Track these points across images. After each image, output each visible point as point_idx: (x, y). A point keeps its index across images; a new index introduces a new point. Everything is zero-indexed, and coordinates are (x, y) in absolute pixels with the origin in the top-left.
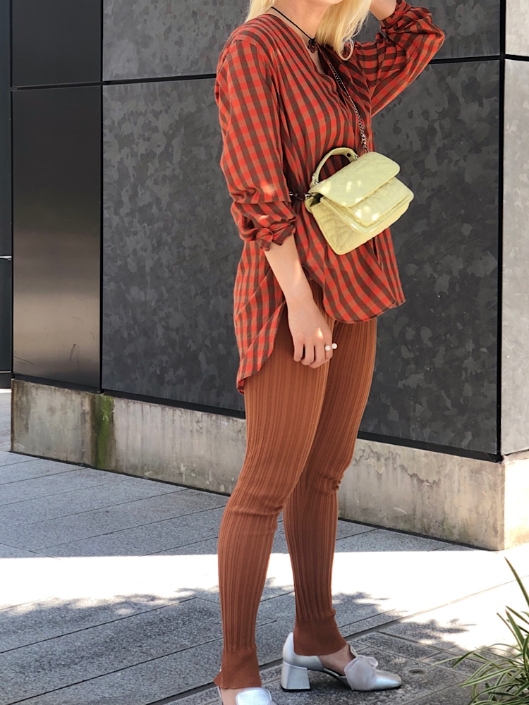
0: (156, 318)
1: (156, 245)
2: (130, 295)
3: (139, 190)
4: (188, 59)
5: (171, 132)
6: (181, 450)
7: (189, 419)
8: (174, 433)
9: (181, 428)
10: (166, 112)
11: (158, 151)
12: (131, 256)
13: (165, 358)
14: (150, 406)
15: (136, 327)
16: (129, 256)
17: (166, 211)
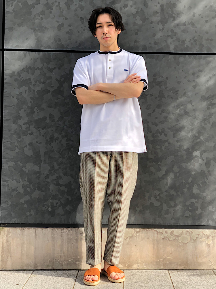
0: (48, 180)
1: (49, 140)
2: (26, 168)
3: (35, 110)
4: (76, 42)
5: (62, 80)
6: (68, 251)
7: (74, 232)
8: (62, 242)
9: (68, 239)
10: (59, 69)
11: (52, 90)
12: (28, 146)
13: (55, 201)
14: (42, 229)
15: (31, 186)
16: (26, 146)
17: (58, 121)
